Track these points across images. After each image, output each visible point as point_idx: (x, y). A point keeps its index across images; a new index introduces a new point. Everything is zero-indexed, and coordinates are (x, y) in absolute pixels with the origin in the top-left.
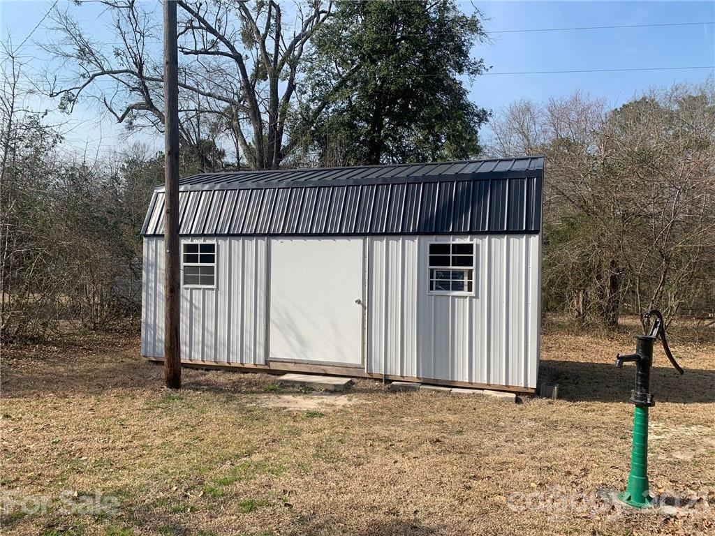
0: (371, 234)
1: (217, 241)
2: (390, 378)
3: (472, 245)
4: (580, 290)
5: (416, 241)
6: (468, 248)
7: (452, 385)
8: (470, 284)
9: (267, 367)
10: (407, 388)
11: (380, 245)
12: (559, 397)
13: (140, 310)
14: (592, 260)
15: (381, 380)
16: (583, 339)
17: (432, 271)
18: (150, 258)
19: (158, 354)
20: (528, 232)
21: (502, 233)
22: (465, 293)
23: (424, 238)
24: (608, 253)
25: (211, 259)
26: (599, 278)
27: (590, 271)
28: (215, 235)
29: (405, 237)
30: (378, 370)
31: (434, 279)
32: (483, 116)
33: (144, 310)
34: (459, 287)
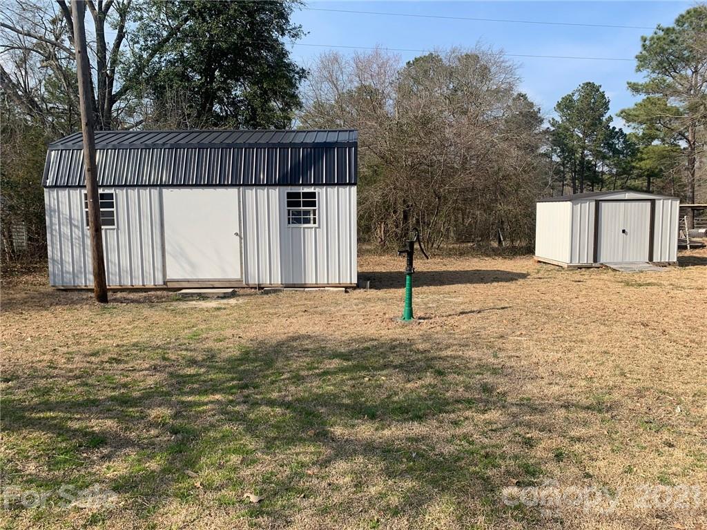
0: (243, 185)
1: (115, 190)
2: (262, 286)
3: (315, 193)
4: (381, 223)
5: (277, 190)
6: (313, 195)
7: (304, 286)
8: (315, 219)
9: (165, 286)
10: (275, 291)
11: (251, 193)
12: (371, 288)
13: (46, 249)
14: (390, 199)
15: (255, 288)
16: (384, 258)
17: (289, 211)
18: (52, 205)
19: (66, 283)
20: (350, 184)
21: (334, 185)
22: (311, 225)
23: (282, 188)
24: (401, 193)
25: (111, 205)
26: (395, 212)
27: (389, 207)
28: (114, 186)
29: (269, 187)
30: (253, 281)
31: (291, 217)
32: (303, 74)
33: (49, 248)
34: (307, 221)
